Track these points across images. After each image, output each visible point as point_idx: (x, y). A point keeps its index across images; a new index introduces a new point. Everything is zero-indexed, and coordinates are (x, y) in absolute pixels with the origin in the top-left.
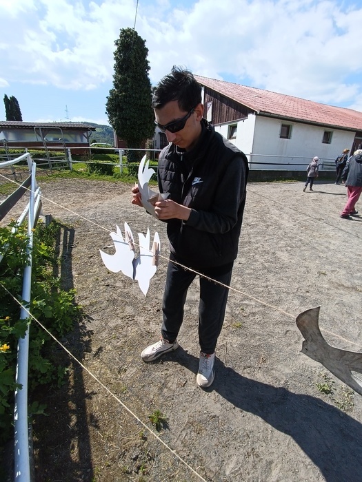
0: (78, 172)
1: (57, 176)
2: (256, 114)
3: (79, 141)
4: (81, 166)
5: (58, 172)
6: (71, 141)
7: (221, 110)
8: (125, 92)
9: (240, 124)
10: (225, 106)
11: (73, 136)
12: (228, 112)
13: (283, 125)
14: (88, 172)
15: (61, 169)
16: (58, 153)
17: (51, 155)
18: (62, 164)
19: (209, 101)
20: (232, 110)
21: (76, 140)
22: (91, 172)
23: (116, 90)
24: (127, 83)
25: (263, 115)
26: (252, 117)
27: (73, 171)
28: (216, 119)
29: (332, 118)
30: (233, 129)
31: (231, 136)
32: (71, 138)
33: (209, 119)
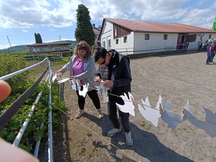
0: (65, 62)
1: (57, 64)
2: (134, 32)
3: (65, 49)
4: (66, 59)
5: (57, 62)
6: (62, 49)
7: (120, 31)
8: (81, 29)
9: (128, 36)
10: (122, 30)
11: (63, 47)
12: (123, 32)
13: (145, 35)
15: (59, 61)
16: (57, 55)
17: (54, 56)
18: (59, 59)
19: (115, 28)
23: (78, 28)
24: (82, 25)
25: (136, 32)
26: (132, 33)
27: (63, 61)
28: (119, 35)
29: (167, 29)
30: (125, 38)
31: (125, 41)
32: (62, 48)
33: (116, 35)
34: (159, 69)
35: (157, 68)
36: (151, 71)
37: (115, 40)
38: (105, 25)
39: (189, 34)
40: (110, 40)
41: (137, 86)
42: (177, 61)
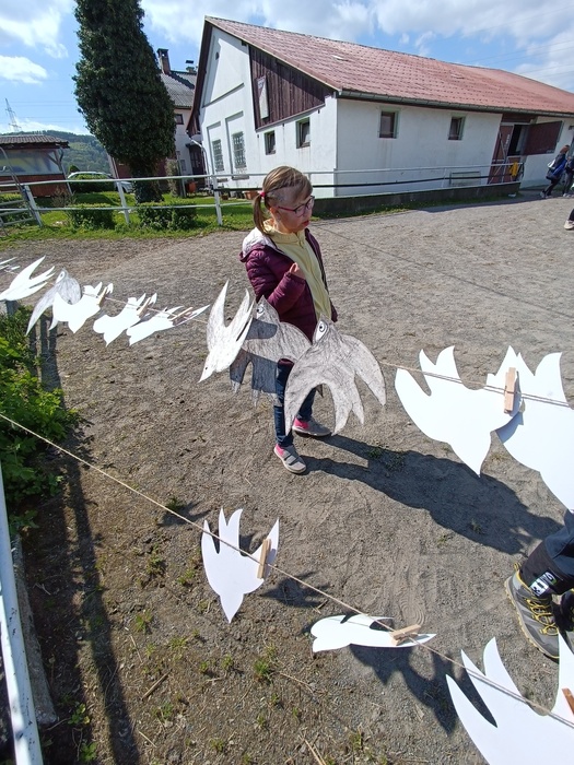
0: (53, 229)
1: (17, 238)
2: (338, 97)
3: (45, 171)
4: (58, 217)
5: (17, 231)
6: (30, 171)
7: (281, 92)
8: (104, 65)
9: (314, 117)
10: (287, 84)
11: (30, 160)
12: (292, 95)
13: (383, 114)
14: (72, 227)
15: (22, 224)
16: (8, 195)
18: (21, 216)
19: (260, 76)
20: (299, 92)
21: (38, 169)
22: (76, 227)
23: (88, 63)
24: (105, 47)
25: (349, 97)
26: (331, 102)
27: (44, 227)
28: (276, 112)
29: (466, 91)
30: (303, 128)
31: (301, 142)
32: (27, 165)
33: (264, 114)
34: (426, 255)
35: (422, 251)
36: (401, 265)
37: (262, 134)
38: (212, 56)
39: (540, 120)
40: (238, 136)
41: (350, 317)
42: (489, 227)
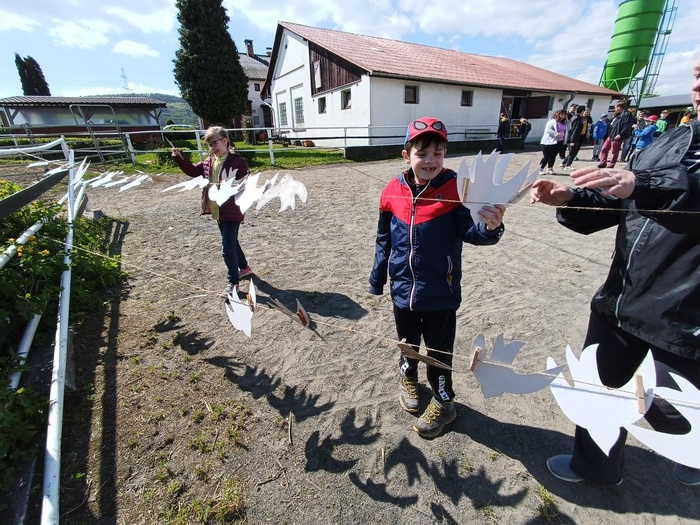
0: (143, 166)
2: (370, 76)
3: (145, 123)
4: (149, 158)
5: (114, 168)
6: (133, 124)
7: (331, 71)
8: (197, 53)
9: (354, 89)
10: (335, 66)
11: (135, 116)
12: (339, 73)
13: (407, 87)
14: (158, 165)
15: (120, 162)
16: (112, 141)
17: (101, 144)
19: (316, 60)
20: (344, 72)
21: (140, 122)
22: (161, 165)
23: (185, 51)
24: (198, 41)
25: (378, 76)
26: (365, 79)
27: (137, 164)
28: (327, 84)
30: (347, 96)
31: (345, 105)
32: (131, 121)
33: (318, 85)
37: (316, 99)
38: (282, 46)
39: (534, 95)
40: (299, 100)
